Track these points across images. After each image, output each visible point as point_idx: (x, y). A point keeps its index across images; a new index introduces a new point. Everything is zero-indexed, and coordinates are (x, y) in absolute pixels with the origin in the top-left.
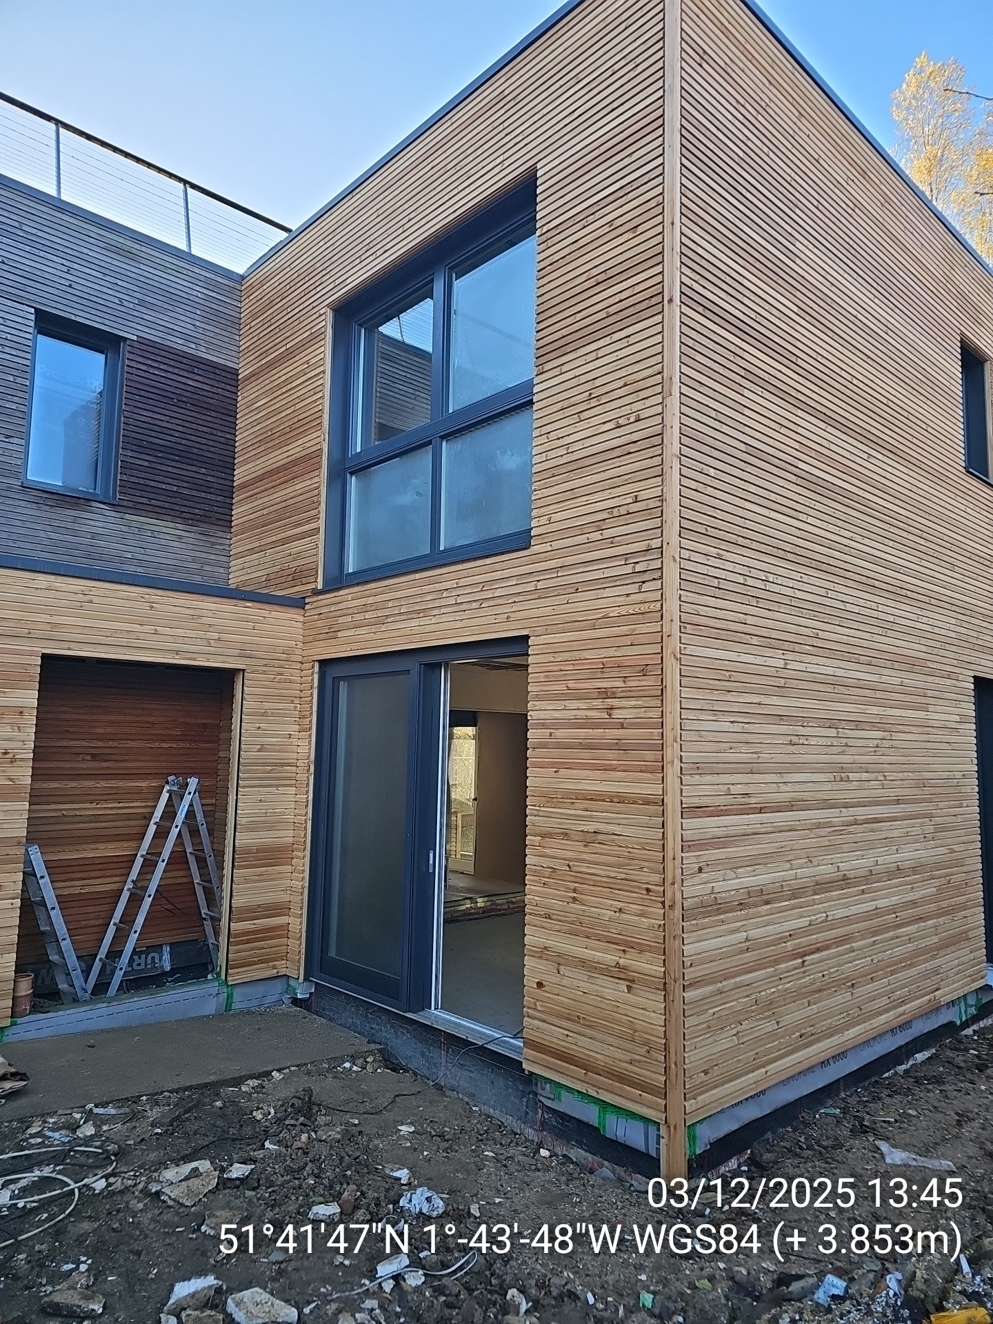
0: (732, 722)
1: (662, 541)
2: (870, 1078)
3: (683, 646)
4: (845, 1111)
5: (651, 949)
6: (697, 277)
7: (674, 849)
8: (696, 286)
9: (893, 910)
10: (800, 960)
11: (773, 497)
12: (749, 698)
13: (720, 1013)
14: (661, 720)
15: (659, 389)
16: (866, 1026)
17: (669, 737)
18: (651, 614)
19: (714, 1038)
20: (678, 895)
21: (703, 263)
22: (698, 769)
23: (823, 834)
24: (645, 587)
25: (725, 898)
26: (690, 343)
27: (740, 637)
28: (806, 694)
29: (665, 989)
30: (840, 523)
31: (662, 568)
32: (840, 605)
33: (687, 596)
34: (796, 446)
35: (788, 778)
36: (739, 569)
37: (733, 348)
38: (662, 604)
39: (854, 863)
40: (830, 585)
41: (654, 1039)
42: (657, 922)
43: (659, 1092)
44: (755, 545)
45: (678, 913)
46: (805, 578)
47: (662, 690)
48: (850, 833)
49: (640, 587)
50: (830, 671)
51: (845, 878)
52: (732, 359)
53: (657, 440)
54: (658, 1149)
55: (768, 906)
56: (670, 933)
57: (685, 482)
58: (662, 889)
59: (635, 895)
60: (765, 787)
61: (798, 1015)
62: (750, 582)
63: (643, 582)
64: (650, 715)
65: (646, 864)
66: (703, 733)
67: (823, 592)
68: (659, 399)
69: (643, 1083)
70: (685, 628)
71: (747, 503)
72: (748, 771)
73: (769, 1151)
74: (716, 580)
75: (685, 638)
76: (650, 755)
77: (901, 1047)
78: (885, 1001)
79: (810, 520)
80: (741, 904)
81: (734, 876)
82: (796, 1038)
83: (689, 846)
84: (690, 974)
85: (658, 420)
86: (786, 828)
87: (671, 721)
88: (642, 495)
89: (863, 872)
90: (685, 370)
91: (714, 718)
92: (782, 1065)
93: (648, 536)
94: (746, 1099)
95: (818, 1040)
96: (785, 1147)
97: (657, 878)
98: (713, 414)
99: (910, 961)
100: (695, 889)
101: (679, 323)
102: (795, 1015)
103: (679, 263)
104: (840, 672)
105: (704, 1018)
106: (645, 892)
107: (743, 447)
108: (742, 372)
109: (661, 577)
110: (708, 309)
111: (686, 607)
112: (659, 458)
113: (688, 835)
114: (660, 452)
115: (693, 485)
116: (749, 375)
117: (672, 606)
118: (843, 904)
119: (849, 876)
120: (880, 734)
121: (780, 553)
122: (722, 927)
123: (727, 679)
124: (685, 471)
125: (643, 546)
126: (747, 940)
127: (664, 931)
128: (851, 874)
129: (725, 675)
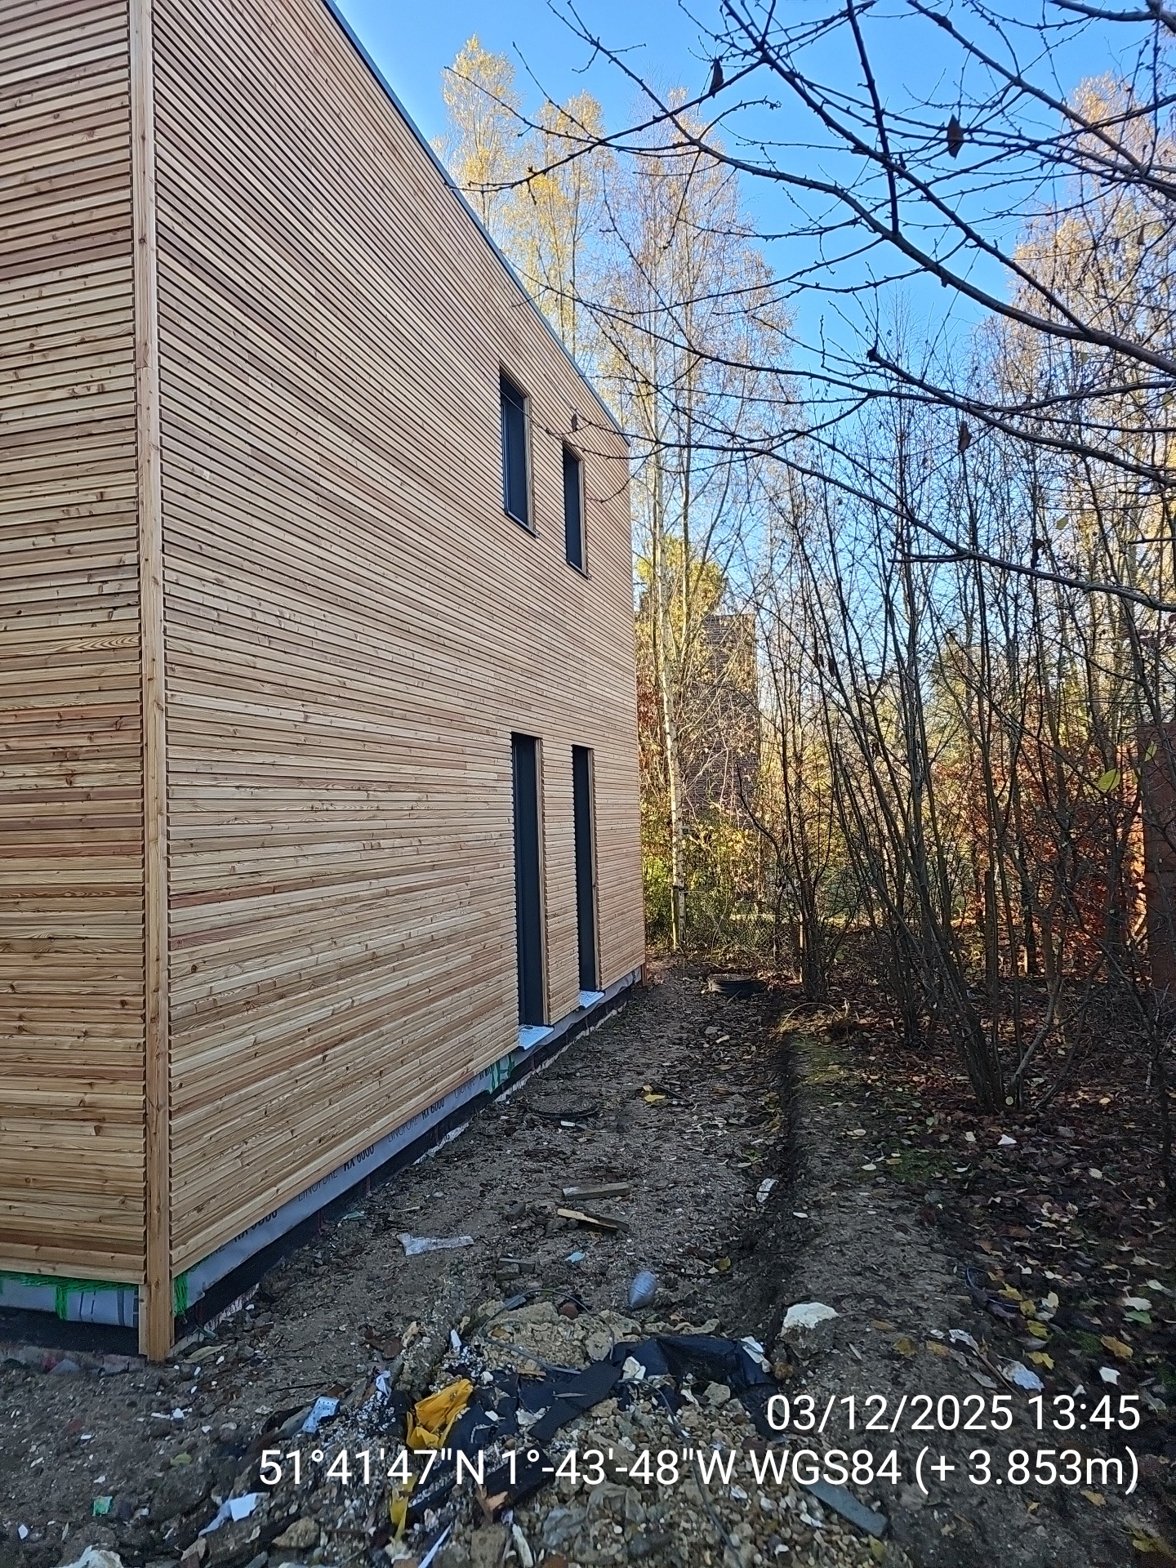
0: (238, 787)
1: (139, 556)
2: (401, 1167)
3: (169, 693)
4: (370, 1211)
5: (127, 1076)
6: (181, 219)
7: (157, 948)
8: (178, 230)
9: (426, 984)
10: (321, 1056)
11: (288, 516)
12: (259, 758)
13: (219, 1136)
14: (140, 787)
15: (129, 355)
16: (395, 1113)
17: (152, 808)
18: (126, 651)
19: (212, 1166)
20: (164, 1004)
21: (188, 202)
22: (192, 846)
23: (350, 910)
24: (117, 615)
25: (227, 998)
26: (173, 303)
27: (249, 684)
28: (331, 752)
29: (145, 1122)
30: (370, 556)
31: (139, 591)
32: (371, 651)
33: (175, 630)
34: (317, 458)
35: (308, 850)
36: (244, 600)
37: (232, 322)
38: (140, 638)
39: (384, 939)
40: (360, 628)
41: (131, 1185)
42: (137, 1041)
43: (137, 1248)
44: (265, 573)
45: (163, 1025)
46: (329, 617)
47: (142, 748)
48: (381, 906)
49: (110, 615)
50: (359, 726)
51: (374, 956)
52: (232, 336)
53: (128, 423)
54: (136, 1317)
55: (283, 1001)
56: (152, 1051)
57: (168, 482)
58: (142, 999)
59: (106, 1012)
60: (281, 863)
61: (315, 1119)
62: (260, 617)
63: (115, 608)
64: (127, 781)
65: (121, 971)
66: (199, 802)
67: (351, 634)
68: (130, 368)
69: (115, 1242)
70: (173, 670)
71: (254, 520)
72: (259, 845)
73: (280, 1279)
74: (215, 613)
75: (172, 683)
76: (125, 833)
77: (433, 1129)
78: (416, 1083)
79: (334, 549)
80: (248, 1003)
81: (239, 970)
82: (315, 1144)
83: (179, 942)
84: (178, 1097)
85: (130, 396)
86: (306, 908)
87: (155, 787)
88: (111, 493)
89: (393, 948)
90: (165, 335)
91: (214, 783)
92: (297, 1178)
93: (119, 547)
94: (253, 1227)
95: (340, 1142)
96: (299, 1270)
97: (135, 986)
98: (207, 401)
99: (442, 1037)
100: (187, 993)
101: (155, 273)
102: (311, 1121)
103: (154, 194)
104: (370, 727)
105: (196, 1146)
106: (119, 1006)
107: (248, 449)
108: (246, 356)
109: (138, 604)
110: (196, 265)
111: (172, 643)
112: (132, 447)
113: (176, 928)
114: (133, 439)
115: (182, 488)
116: (253, 360)
117: (154, 641)
118: (371, 986)
119: (378, 954)
120: (415, 796)
121: (298, 586)
122: (223, 1034)
123: (232, 734)
124: (168, 468)
125: (113, 560)
126: (255, 1043)
127: (145, 1050)
128: (381, 952)
129: (228, 730)
